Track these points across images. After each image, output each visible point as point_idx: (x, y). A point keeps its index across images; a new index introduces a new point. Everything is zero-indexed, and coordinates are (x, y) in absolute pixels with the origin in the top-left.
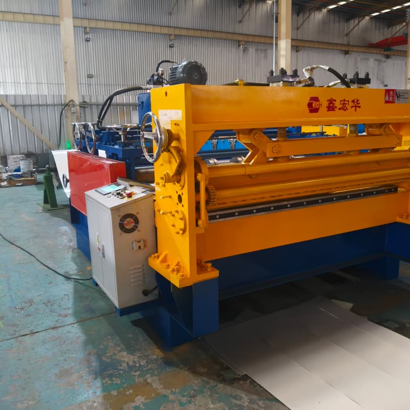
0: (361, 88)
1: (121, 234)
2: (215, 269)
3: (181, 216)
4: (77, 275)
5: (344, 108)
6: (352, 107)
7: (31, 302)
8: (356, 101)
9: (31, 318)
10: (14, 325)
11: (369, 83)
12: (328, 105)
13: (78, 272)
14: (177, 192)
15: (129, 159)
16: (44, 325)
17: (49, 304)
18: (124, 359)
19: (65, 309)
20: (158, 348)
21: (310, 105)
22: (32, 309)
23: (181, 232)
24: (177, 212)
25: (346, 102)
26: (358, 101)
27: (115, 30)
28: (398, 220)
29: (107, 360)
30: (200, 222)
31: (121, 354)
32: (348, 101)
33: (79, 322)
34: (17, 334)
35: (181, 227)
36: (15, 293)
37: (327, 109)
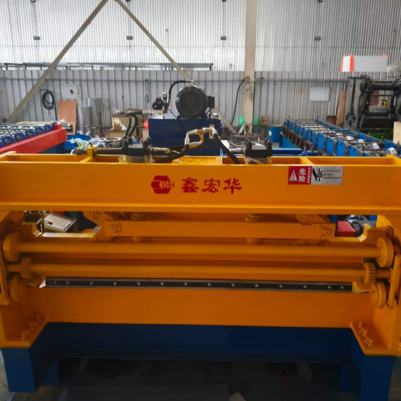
5: (211, 190)
6: (225, 188)
12: (183, 186)
21: (155, 185)
25: (214, 183)
26: (235, 181)
32: (219, 181)
37: (183, 190)
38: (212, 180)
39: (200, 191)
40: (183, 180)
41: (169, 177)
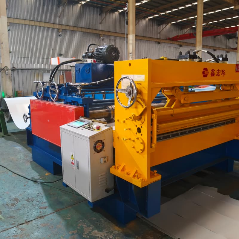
0: (224, 63)
1: (94, 154)
2: (159, 174)
3: (141, 141)
4: (41, 180)
5: (218, 75)
6: (222, 74)
7: (17, 200)
8: (223, 71)
9: (21, 211)
10: (11, 217)
11: (227, 60)
12: (211, 73)
13: (41, 177)
14: (136, 126)
15: (85, 105)
16: (33, 216)
17: (30, 200)
18: (97, 235)
19: (42, 203)
20: (117, 226)
21: (203, 73)
22: (19, 204)
23: (140, 151)
24: (138, 139)
25: (219, 71)
26: (224, 71)
27: (25, 25)
28: (236, 138)
29: (87, 237)
30: (153, 145)
31: (94, 231)
32: (220, 71)
33: (56, 212)
34: (17, 224)
35: (142, 149)
36: (3, 194)
37: (211, 75)
38: (218, 70)
39: (215, 75)
40: (211, 70)
41: (208, 69)
